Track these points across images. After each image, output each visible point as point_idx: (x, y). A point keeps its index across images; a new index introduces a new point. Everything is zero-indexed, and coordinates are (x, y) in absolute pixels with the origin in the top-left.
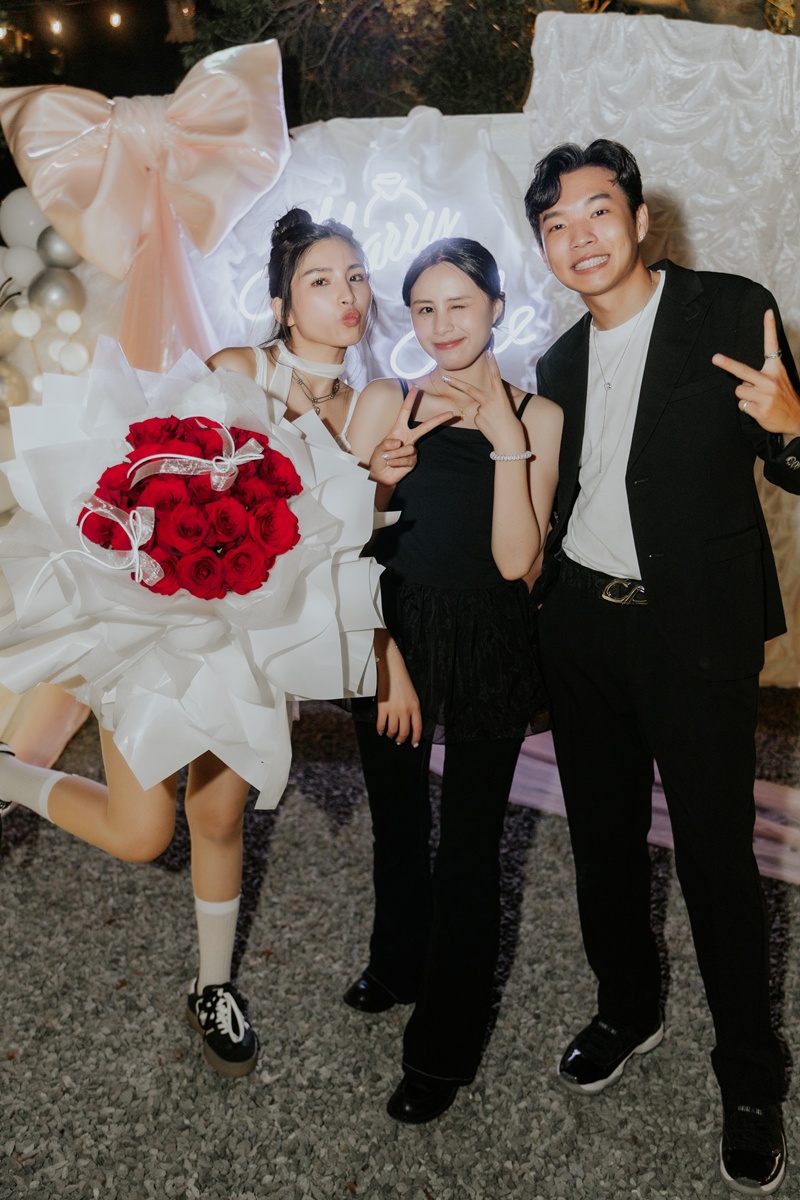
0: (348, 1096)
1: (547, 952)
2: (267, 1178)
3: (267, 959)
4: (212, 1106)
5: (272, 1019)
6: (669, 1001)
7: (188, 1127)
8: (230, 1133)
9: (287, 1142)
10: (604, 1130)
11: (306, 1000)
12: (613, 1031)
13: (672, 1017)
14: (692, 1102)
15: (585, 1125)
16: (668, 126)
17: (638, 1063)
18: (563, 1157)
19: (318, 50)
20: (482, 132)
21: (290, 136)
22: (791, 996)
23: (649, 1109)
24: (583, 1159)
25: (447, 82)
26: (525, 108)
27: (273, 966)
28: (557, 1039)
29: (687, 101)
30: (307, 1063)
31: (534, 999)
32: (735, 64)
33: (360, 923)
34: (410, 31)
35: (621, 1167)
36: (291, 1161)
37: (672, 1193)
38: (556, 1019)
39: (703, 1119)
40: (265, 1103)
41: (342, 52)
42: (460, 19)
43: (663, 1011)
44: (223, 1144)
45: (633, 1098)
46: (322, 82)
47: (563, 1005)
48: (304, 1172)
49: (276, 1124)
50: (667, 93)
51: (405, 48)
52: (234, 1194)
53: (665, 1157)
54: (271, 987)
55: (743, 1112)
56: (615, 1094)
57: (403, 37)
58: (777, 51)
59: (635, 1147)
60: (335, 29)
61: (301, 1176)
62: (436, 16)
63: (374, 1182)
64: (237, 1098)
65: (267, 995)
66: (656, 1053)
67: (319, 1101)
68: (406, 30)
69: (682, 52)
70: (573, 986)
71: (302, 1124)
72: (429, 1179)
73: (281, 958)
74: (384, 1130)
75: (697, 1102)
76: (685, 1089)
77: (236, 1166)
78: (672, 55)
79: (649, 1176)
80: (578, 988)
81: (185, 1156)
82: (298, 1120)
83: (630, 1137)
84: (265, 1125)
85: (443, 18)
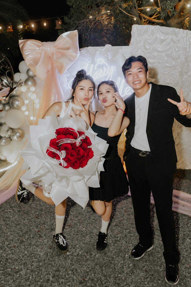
0: (85, 258)
1: (129, 227)
2: (67, 276)
3: (69, 227)
4: (56, 259)
5: (70, 240)
6: (155, 239)
7: (51, 264)
8: (60, 266)
9: (71, 268)
10: (139, 268)
11: (77, 236)
12: (142, 246)
13: (155, 243)
14: (159, 263)
15: (136, 267)
16: (160, 49)
17: (148, 253)
18: (130, 274)
19: (87, 31)
20: (120, 50)
21: (80, 50)
22: (181, 239)
23: (149, 264)
24: (135, 275)
25: (113, 38)
26: (130, 45)
27: (71, 228)
28: (130, 247)
29: (164, 44)
30: (77, 250)
31: (126, 238)
32: (175, 36)
33: (89, 219)
34: (106, 27)
35: (143, 277)
36: (72, 272)
37: (154, 283)
38: (130, 242)
39: (161, 266)
40: (67, 259)
41: (92, 32)
42: (117, 25)
43: (153, 241)
44: (58, 268)
45: (146, 261)
46: (87, 38)
47: (132, 239)
48: (75, 275)
49: (69, 264)
50: (160, 42)
51: (105, 31)
52: (60, 279)
53: (152, 275)
54: (70, 233)
55: (170, 266)
56: (142, 260)
57: (105, 28)
58: (184, 33)
59: (146, 272)
60: (90, 27)
61: (74, 276)
62: (112, 24)
63: (90, 278)
64: (61, 258)
65: (69, 235)
66: (151, 251)
67: (79, 259)
68: (105, 27)
69: (163, 33)
70: (134, 235)
71: (75, 264)
72: (101, 278)
73: (72, 227)
74: (92, 266)
75: (160, 263)
76: (157, 259)
77: (61, 273)
78: (161, 34)
79: (149, 279)
80: (135, 235)
81: (50, 270)
82: (74, 263)
83: (145, 270)
84: (67, 264)
85: (113, 24)
